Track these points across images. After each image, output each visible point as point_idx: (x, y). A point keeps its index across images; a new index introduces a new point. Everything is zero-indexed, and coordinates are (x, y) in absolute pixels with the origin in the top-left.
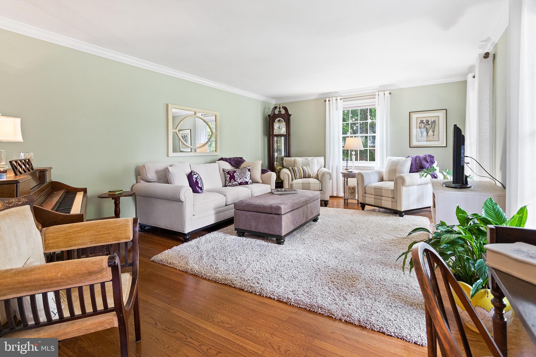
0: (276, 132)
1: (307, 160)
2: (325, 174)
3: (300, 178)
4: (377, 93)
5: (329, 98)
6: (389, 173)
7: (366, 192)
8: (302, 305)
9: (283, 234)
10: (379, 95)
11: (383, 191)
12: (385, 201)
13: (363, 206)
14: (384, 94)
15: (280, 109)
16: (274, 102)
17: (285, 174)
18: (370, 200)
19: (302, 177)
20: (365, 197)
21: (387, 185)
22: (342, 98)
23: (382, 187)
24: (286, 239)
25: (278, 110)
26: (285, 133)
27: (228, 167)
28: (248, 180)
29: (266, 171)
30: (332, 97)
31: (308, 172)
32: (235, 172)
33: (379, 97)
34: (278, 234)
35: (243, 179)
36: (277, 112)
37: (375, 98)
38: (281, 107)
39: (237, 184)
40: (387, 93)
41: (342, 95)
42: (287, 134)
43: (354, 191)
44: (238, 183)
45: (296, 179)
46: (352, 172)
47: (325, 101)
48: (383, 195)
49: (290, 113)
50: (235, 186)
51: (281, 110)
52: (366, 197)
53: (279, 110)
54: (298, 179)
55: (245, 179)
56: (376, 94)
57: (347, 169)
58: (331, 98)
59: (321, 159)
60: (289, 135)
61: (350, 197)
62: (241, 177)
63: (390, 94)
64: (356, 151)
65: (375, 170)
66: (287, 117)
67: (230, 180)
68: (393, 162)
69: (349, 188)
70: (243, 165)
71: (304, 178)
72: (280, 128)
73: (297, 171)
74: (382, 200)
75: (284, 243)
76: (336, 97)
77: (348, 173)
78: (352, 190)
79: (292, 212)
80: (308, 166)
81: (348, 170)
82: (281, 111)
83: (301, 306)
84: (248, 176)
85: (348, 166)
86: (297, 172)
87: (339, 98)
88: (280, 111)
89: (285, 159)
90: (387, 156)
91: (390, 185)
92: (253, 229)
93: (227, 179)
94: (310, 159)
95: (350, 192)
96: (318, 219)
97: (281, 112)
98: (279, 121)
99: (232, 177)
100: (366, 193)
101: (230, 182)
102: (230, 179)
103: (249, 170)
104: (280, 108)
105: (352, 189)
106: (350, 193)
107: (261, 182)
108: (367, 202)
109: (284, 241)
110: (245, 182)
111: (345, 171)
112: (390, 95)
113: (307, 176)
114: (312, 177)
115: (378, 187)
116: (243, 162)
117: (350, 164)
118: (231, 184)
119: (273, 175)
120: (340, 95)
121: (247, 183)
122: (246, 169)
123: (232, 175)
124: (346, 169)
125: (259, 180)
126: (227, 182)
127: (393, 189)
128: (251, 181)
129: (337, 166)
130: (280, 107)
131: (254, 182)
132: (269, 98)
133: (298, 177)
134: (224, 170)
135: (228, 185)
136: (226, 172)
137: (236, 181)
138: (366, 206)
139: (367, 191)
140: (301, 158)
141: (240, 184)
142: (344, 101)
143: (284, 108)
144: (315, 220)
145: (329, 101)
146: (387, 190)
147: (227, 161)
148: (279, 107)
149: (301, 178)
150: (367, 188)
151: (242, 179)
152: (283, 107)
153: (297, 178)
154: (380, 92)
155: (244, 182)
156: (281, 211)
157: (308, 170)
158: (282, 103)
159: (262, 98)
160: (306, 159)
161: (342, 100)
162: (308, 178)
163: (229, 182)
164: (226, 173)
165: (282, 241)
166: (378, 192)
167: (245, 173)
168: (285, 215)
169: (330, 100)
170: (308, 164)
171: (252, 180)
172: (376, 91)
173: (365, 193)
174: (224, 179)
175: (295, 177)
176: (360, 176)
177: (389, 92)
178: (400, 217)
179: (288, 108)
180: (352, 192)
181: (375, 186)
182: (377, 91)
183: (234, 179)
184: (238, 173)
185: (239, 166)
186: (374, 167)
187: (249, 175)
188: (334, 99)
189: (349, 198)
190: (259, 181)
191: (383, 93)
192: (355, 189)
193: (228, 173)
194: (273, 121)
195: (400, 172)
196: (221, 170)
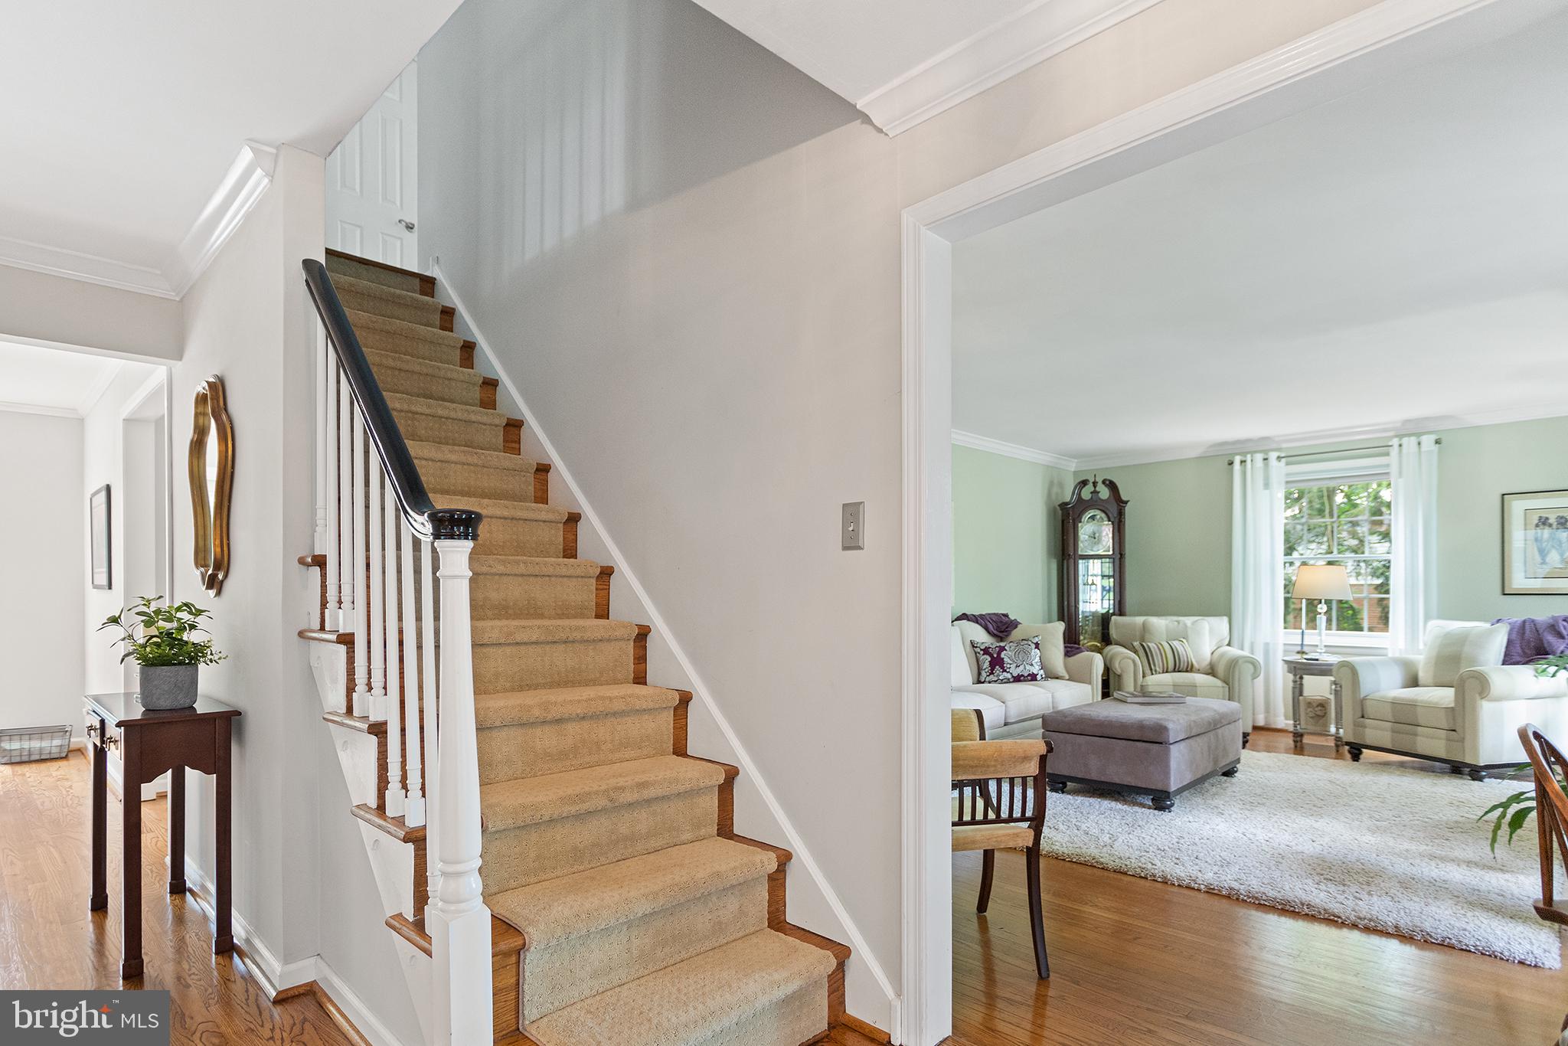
0: (1084, 547)
1: (1181, 624)
2: (1240, 661)
3: (1163, 673)
4: (1395, 442)
5: (1244, 454)
6: (1436, 664)
7: (1365, 713)
8: (1264, 900)
9: (1173, 788)
10: (1400, 445)
11: (1419, 709)
12: (1427, 737)
13: (1355, 752)
14: (1419, 444)
15: (1095, 487)
16: (1074, 465)
17: (1126, 660)
18: (1377, 733)
19: (1169, 670)
20: (1361, 727)
21: (1430, 695)
22: (1283, 455)
23: (1416, 701)
24: (1177, 801)
25: (1090, 488)
26: (1109, 551)
27: (981, 636)
28: (1036, 669)
29: (1078, 651)
30: (1252, 453)
31: (1187, 658)
32: (1003, 649)
33: (1400, 451)
34: (1160, 787)
35: (1025, 669)
36: (1086, 494)
37: (1388, 454)
38: (1099, 480)
39: (1009, 679)
40: (1428, 440)
41: (1284, 445)
42: (1117, 551)
43: (1325, 713)
44: (1013, 677)
45: (1152, 674)
46: (1317, 660)
47: (1231, 463)
48: (1421, 722)
49: (1124, 498)
50: (1005, 683)
51: (1098, 489)
52: (1365, 727)
53: (1092, 489)
54: (1160, 673)
55: (1028, 667)
56: (1390, 444)
57: (1303, 653)
58: (1249, 456)
59: (1221, 624)
60: (1122, 556)
61: (1311, 728)
62: (1019, 663)
63: (1438, 442)
64: (1328, 602)
65: (1390, 655)
66: (1116, 509)
67: (992, 669)
68: (1448, 635)
69: (1309, 703)
70: (1016, 634)
71: (1174, 671)
72: (1095, 538)
73: (1156, 653)
74: (1416, 735)
75: (1172, 809)
76: (1266, 452)
77: (1305, 661)
78: (1316, 709)
79: (1187, 740)
80: (1184, 640)
81: (1306, 654)
82: (1099, 492)
83: (1262, 902)
84: (1036, 661)
85: (1304, 643)
86: (1157, 655)
87: (1273, 455)
88: (1095, 492)
89: (1115, 620)
90: (1427, 618)
91: (1445, 696)
92: (1094, 775)
93: (984, 667)
94: (1188, 621)
95: (1311, 715)
96: (1236, 772)
97: (1100, 494)
98: (1093, 518)
99: (997, 662)
100: (1366, 716)
101: (992, 673)
102: (993, 665)
103: (1037, 646)
104: (1095, 484)
105: (1317, 706)
106: (1311, 717)
107: (1067, 678)
108: (1369, 742)
109: (1172, 805)
110: (1029, 675)
111: (1297, 658)
112: (1437, 445)
113: (1183, 666)
114: (1199, 671)
115: (1403, 699)
116: (1016, 627)
117: (1311, 638)
118: (996, 679)
119: (1096, 660)
120: (1275, 446)
121: (1033, 677)
122: (1030, 643)
123: (995, 656)
124: (1298, 652)
125: (1061, 671)
126: (984, 674)
127: (1452, 705)
128: (1042, 672)
129: (1267, 645)
130: (1097, 480)
131: (1051, 676)
132: (1065, 456)
133: (1159, 668)
134: (973, 645)
135: (987, 680)
136: (981, 650)
137: (1008, 672)
138: (1364, 750)
139: (1370, 710)
140: (1161, 618)
141: (1018, 679)
142: (1288, 464)
143: (1108, 482)
144: (1229, 773)
145: (1243, 464)
146: (1432, 707)
147: (977, 623)
148: (1092, 480)
149: (1167, 672)
150: (1368, 703)
151: (1022, 667)
152: (1104, 482)
153: (1156, 671)
154: (1405, 440)
155: (1026, 675)
156: (1168, 736)
157: (1186, 651)
158: (1099, 468)
159: (1044, 458)
160: (1176, 623)
161: (1283, 460)
162: (1187, 671)
163: (990, 674)
164: (979, 650)
165: (1169, 803)
166: (1404, 716)
167: (1027, 653)
168: (1176, 744)
169: (1245, 461)
170: (1183, 636)
171: (1044, 671)
172: (1391, 434)
173: (1363, 717)
174: (976, 666)
175: (1151, 669)
176: (1346, 670)
177: (1433, 437)
178: (1472, 782)
179: (1117, 484)
180: (1318, 716)
181: (1394, 698)
182: (1396, 436)
183: (1002, 667)
184: (1010, 653)
185: (1007, 636)
186: (1386, 649)
187: (1038, 659)
188: (1259, 457)
189: (1309, 731)
190: (1061, 675)
191: (1413, 440)
192: (1326, 706)
193: (986, 651)
194: (1078, 519)
195: (1473, 661)
196: (968, 643)
